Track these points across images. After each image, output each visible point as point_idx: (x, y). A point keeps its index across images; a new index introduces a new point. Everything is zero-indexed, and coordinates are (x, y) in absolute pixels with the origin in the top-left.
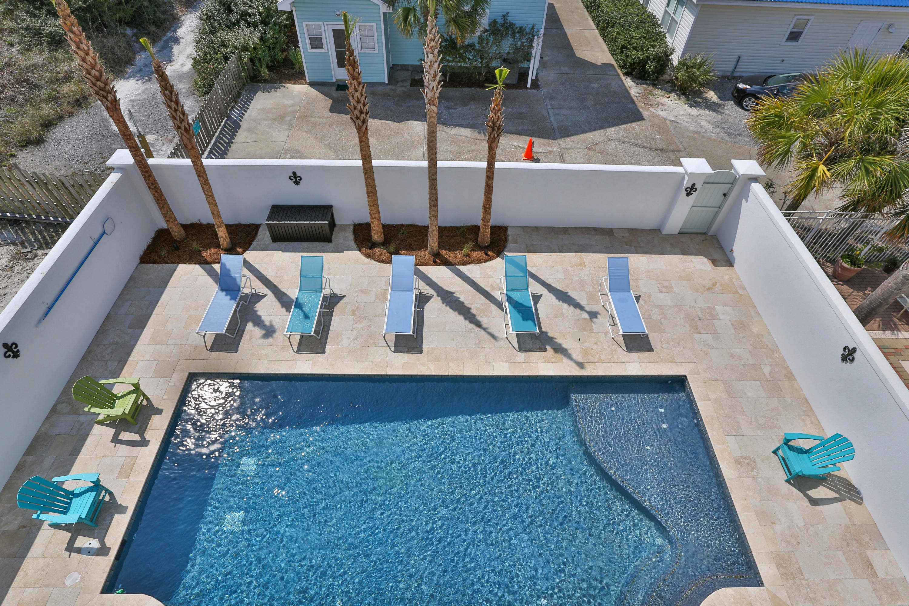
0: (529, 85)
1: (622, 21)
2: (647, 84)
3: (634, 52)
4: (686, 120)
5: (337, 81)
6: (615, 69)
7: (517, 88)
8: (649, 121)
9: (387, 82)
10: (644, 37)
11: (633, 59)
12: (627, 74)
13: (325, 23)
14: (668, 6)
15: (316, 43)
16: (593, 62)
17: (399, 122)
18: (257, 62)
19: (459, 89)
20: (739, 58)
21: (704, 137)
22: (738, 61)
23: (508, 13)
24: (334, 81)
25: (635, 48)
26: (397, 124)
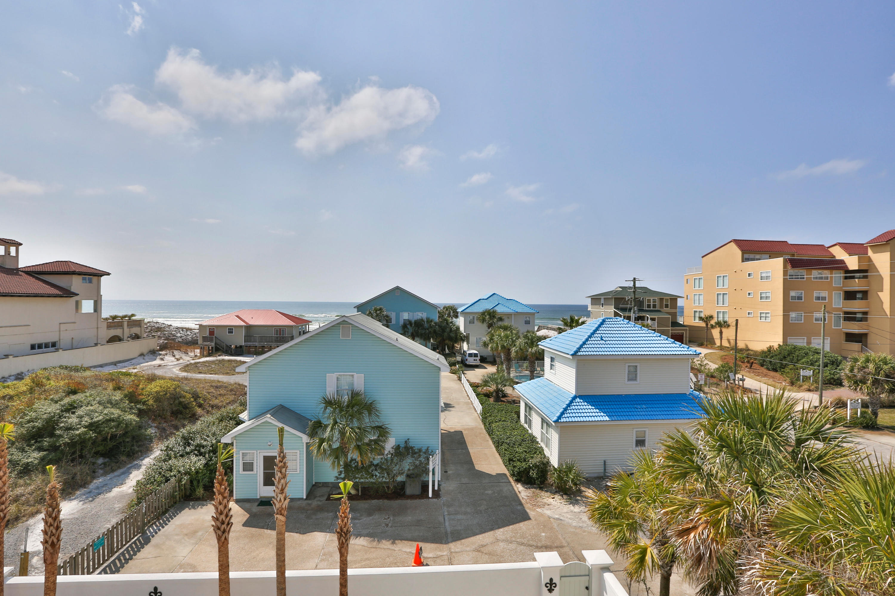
0: (430, 495)
1: (508, 441)
2: (535, 488)
3: (519, 463)
4: (569, 517)
5: (261, 497)
6: (507, 477)
7: (419, 498)
8: (535, 520)
9: (305, 497)
10: (526, 452)
11: (519, 469)
12: (518, 481)
13: (258, 451)
14: (542, 428)
15: (248, 467)
16: (489, 473)
17: (304, 534)
18: (195, 483)
19: (369, 501)
20: (605, 462)
21: (584, 532)
22: (605, 464)
23: (408, 439)
24: (258, 498)
25: (518, 460)
26: (301, 536)
